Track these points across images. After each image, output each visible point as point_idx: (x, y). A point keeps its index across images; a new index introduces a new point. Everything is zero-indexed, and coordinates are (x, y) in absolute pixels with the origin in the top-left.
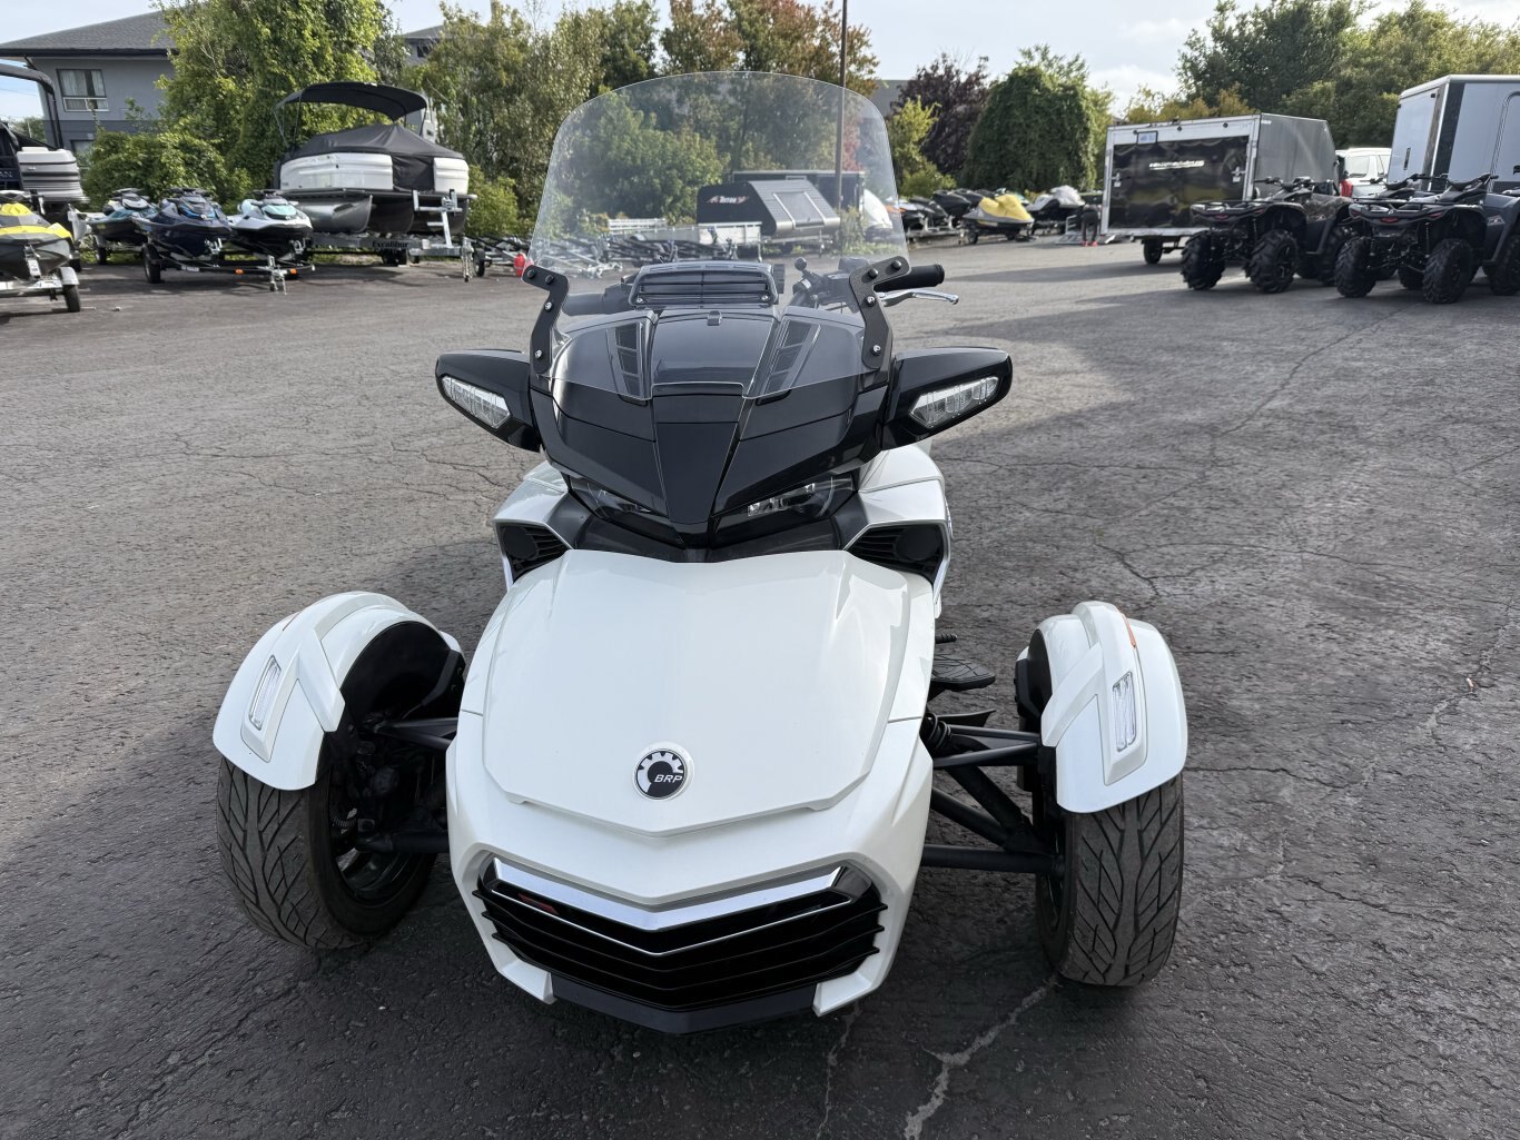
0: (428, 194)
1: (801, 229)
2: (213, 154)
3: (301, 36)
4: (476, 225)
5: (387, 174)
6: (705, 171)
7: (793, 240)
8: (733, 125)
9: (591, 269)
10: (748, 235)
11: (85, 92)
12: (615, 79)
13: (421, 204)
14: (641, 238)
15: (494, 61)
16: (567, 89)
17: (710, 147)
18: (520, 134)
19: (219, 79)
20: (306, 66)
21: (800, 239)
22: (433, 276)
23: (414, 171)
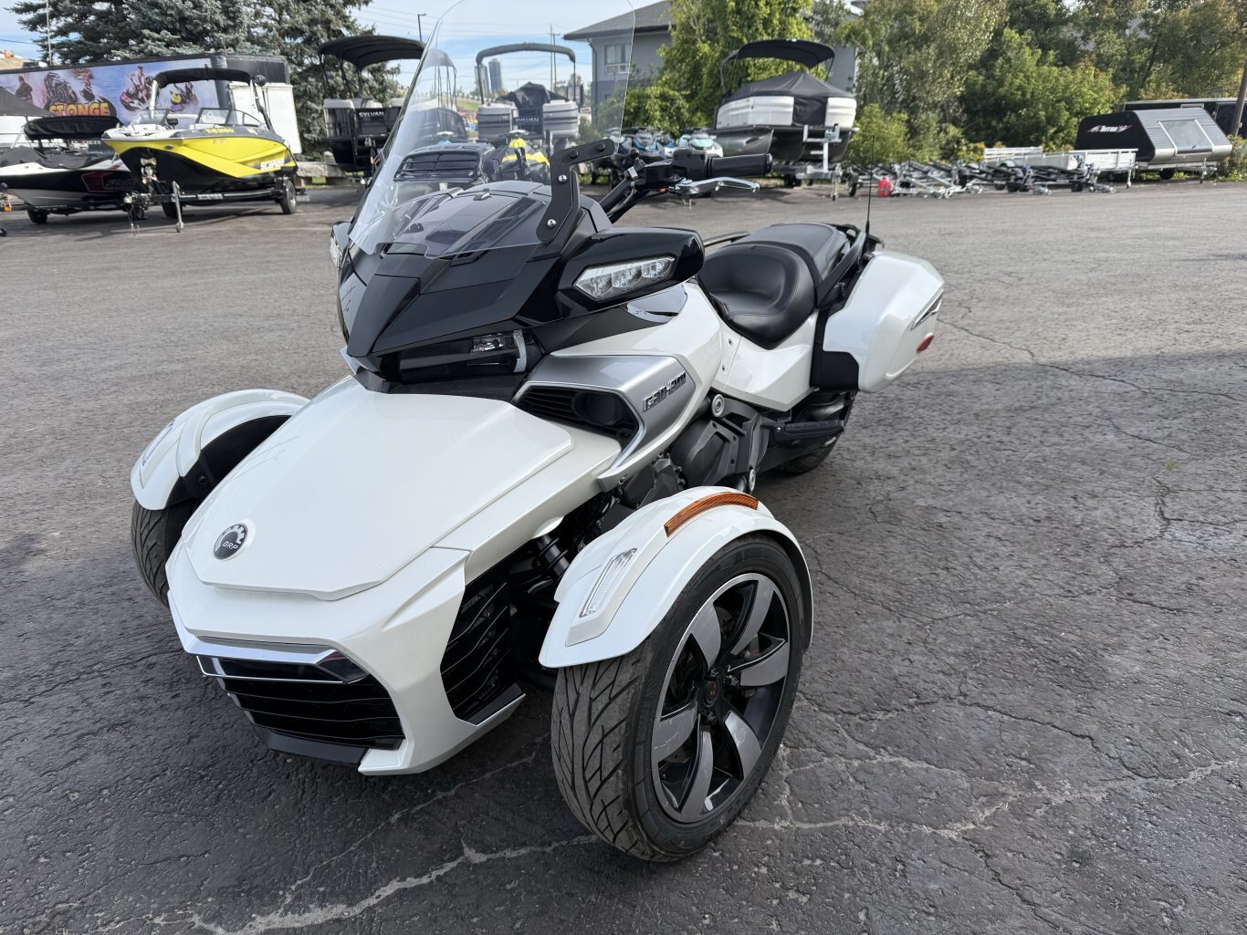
0: (817, 128)
1: (1184, 156)
2: (681, 102)
3: (757, 5)
4: (868, 155)
5: (788, 113)
6: (1095, 102)
7: (1174, 166)
8: (1139, 59)
9: (942, 190)
10: (1121, 160)
11: (619, 60)
12: (1023, 21)
13: (809, 136)
14: (1010, 164)
15: (912, 13)
16: (972, 33)
17: (1105, 79)
18: (922, 75)
19: (699, 44)
20: (757, 30)
21: (1182, 165)
22: (812, 196)
23: (812, 110)
